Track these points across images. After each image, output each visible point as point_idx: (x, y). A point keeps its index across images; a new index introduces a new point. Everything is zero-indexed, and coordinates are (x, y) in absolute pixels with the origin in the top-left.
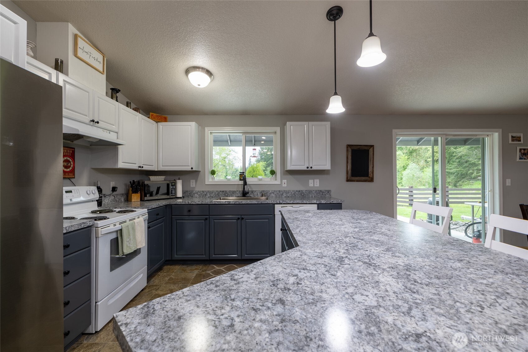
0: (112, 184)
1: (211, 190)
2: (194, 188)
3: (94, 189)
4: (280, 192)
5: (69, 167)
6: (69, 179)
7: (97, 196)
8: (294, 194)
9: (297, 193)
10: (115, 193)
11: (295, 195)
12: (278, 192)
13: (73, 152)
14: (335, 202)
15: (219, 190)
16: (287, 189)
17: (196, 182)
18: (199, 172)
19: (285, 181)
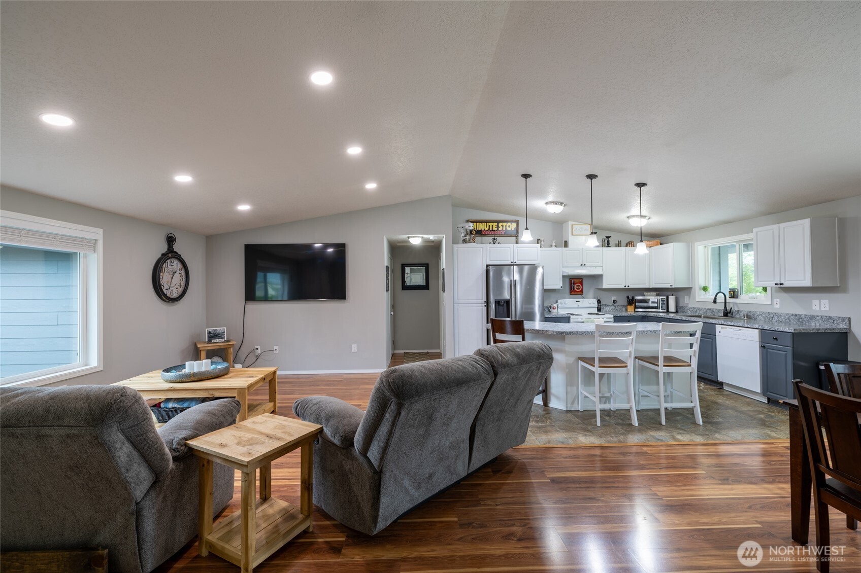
0: (614, 298)
1: (700, 306)
2: (688, 304)
3: (595, 301)
4: (769, 314)
5: (579, 289)
6: (581, 295)
7: (596, 305)
8: (789, 319)
9: (792, 317)
10: (615, 304)
11: (790, 321)
12: (768, 315)
13: (582, 281)
14: (781, 330)
15: (707, 307)
16: (779, 311)
17: (689, 298)
18: (692, 288)
19: (777, 300)
